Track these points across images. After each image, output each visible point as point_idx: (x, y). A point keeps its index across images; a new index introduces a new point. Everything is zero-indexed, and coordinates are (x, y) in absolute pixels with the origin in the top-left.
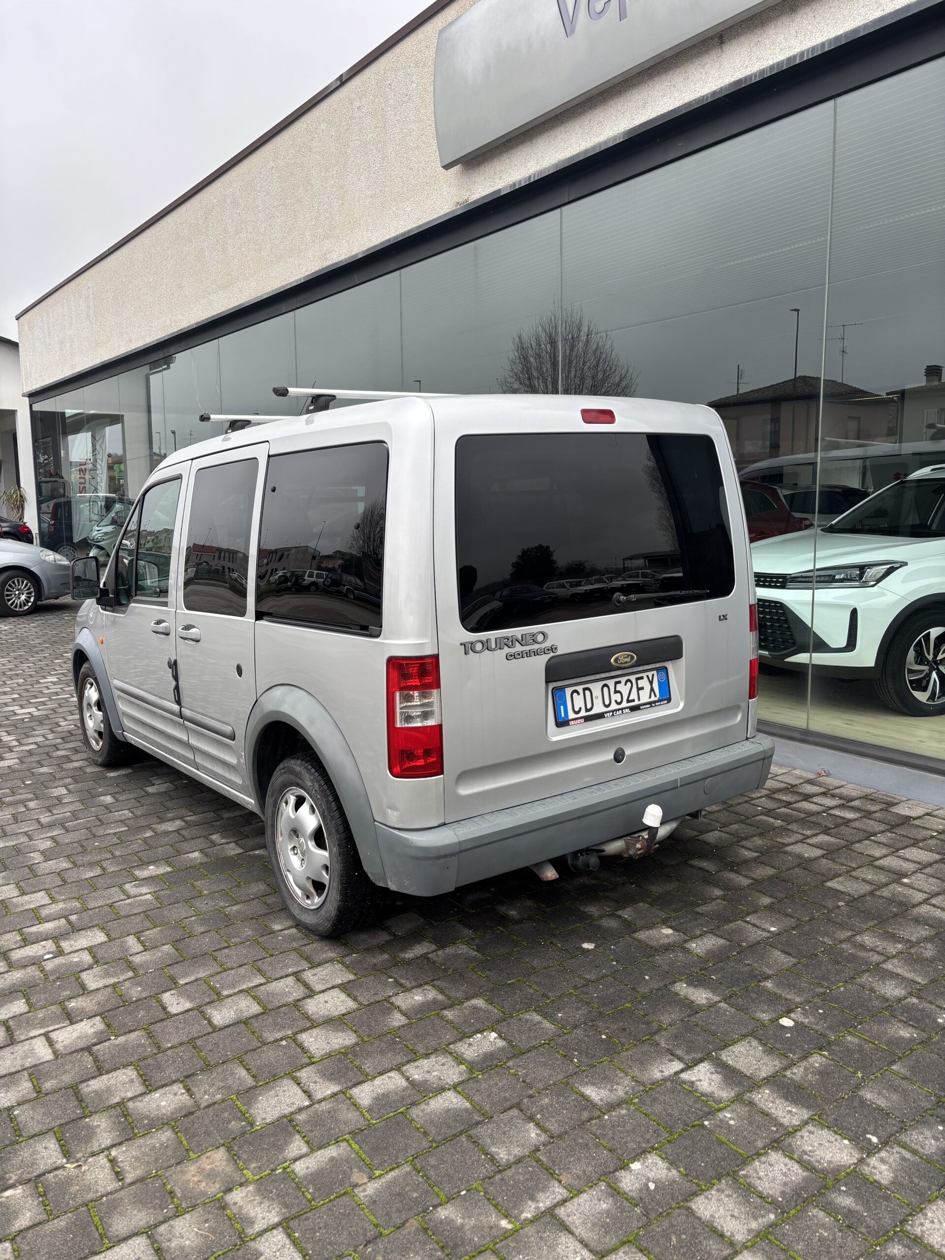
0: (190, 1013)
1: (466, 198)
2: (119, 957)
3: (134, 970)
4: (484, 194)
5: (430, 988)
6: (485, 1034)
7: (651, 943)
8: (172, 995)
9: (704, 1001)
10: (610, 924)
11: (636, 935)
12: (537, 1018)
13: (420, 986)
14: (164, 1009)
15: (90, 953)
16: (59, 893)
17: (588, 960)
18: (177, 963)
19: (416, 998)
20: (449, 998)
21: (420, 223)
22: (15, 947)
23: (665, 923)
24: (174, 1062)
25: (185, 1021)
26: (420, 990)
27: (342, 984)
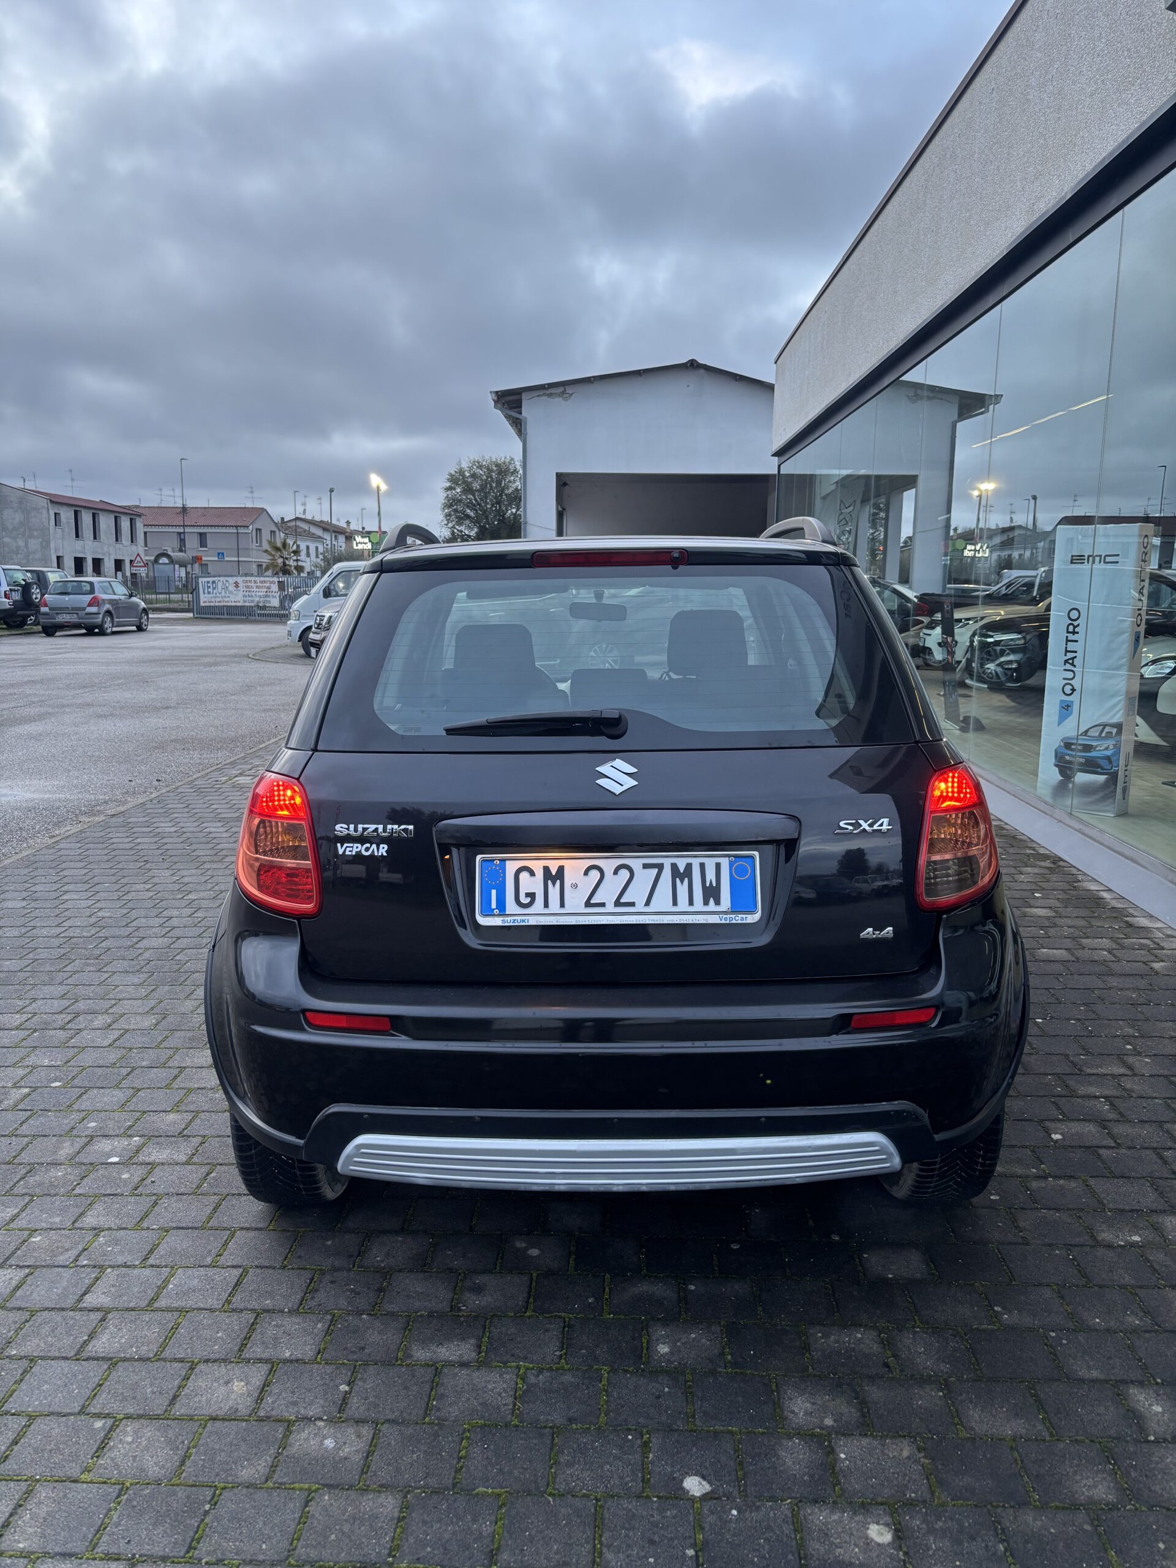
0: (94, 1315)
2: (159, 1192)
3: (145, 1216)
5: (368, 1436)
7: (814, 1546)
8: (119, 1275)
10: (794, 1456)
11: (809, 1511)
13: (361, 1422)
14: (85, 1293)
15: (147, 1173)
17: (657, 1517)
19: (328, 1441)
20: (365, 1469)
26: (351, 1430)
27: (284, 1361)
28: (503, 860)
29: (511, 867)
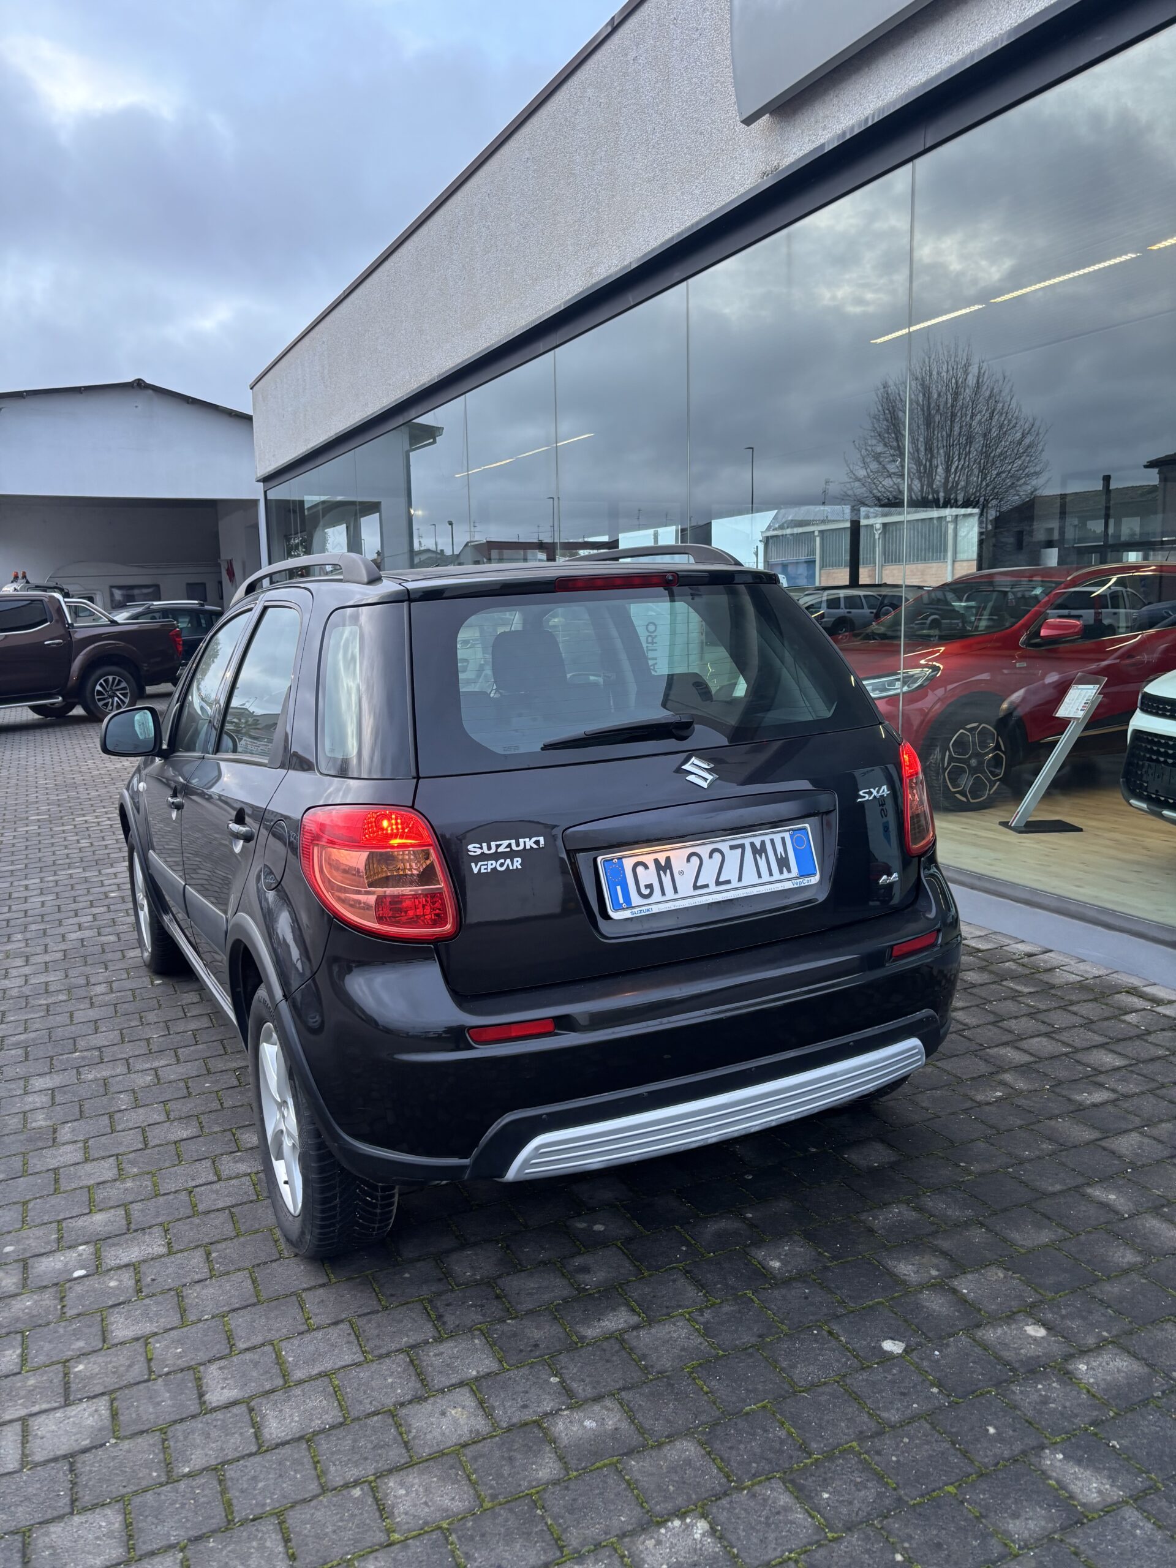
0: (235, 1410)
1: (776, 163)
2: (171, 1286)
3: (183, 1312)
4: (800, 154)
5: (616, 1406)
6: (688, 1520)
7: (1005, 1354)
8: (220, 1368)
9: (1094, 1498)
10: (936, 1303)
11: (979, 1333)
12: (784, 1499)
13: (598, 1399)
14: (201, 1395)
15: (136, 1274)
16: (133, 1163)
17: (890, 1377)
18: (246, 1307)
19: (587, 1423)
20: (641, 1430)
21: (713, 208)
22: (43, 1251)
23: (1032, 1312)
24: (183, 1505)
25: (224, 1427)
26: (597, 1408)
27: (477, 1379)
28: (620, 859)
29: (628, 864)
